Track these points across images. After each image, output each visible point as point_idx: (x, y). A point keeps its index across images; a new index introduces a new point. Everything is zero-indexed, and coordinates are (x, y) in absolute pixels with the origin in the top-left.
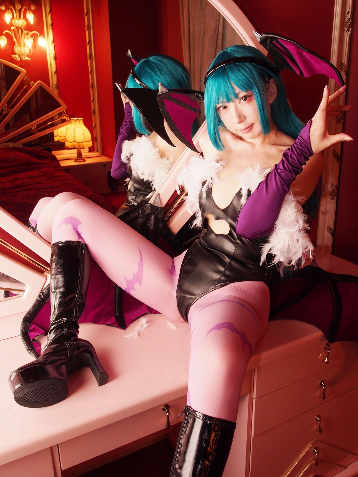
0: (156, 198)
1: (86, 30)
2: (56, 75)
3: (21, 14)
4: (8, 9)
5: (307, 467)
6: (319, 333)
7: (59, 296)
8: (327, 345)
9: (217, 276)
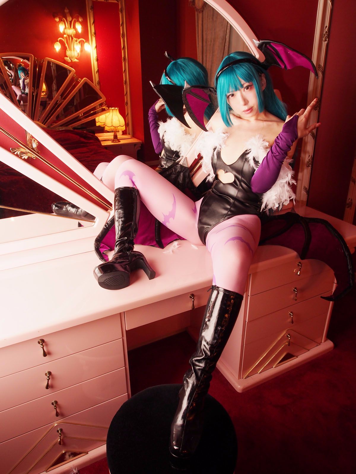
0: (184, 161)
1: (121, 38)
2: (98, 73)
3: (72, 25)
4: (62, 21)
5: (282, 346)
6: (294, 254)
7: (121, 223)
8: (300, 263)
9: (225, 212)
